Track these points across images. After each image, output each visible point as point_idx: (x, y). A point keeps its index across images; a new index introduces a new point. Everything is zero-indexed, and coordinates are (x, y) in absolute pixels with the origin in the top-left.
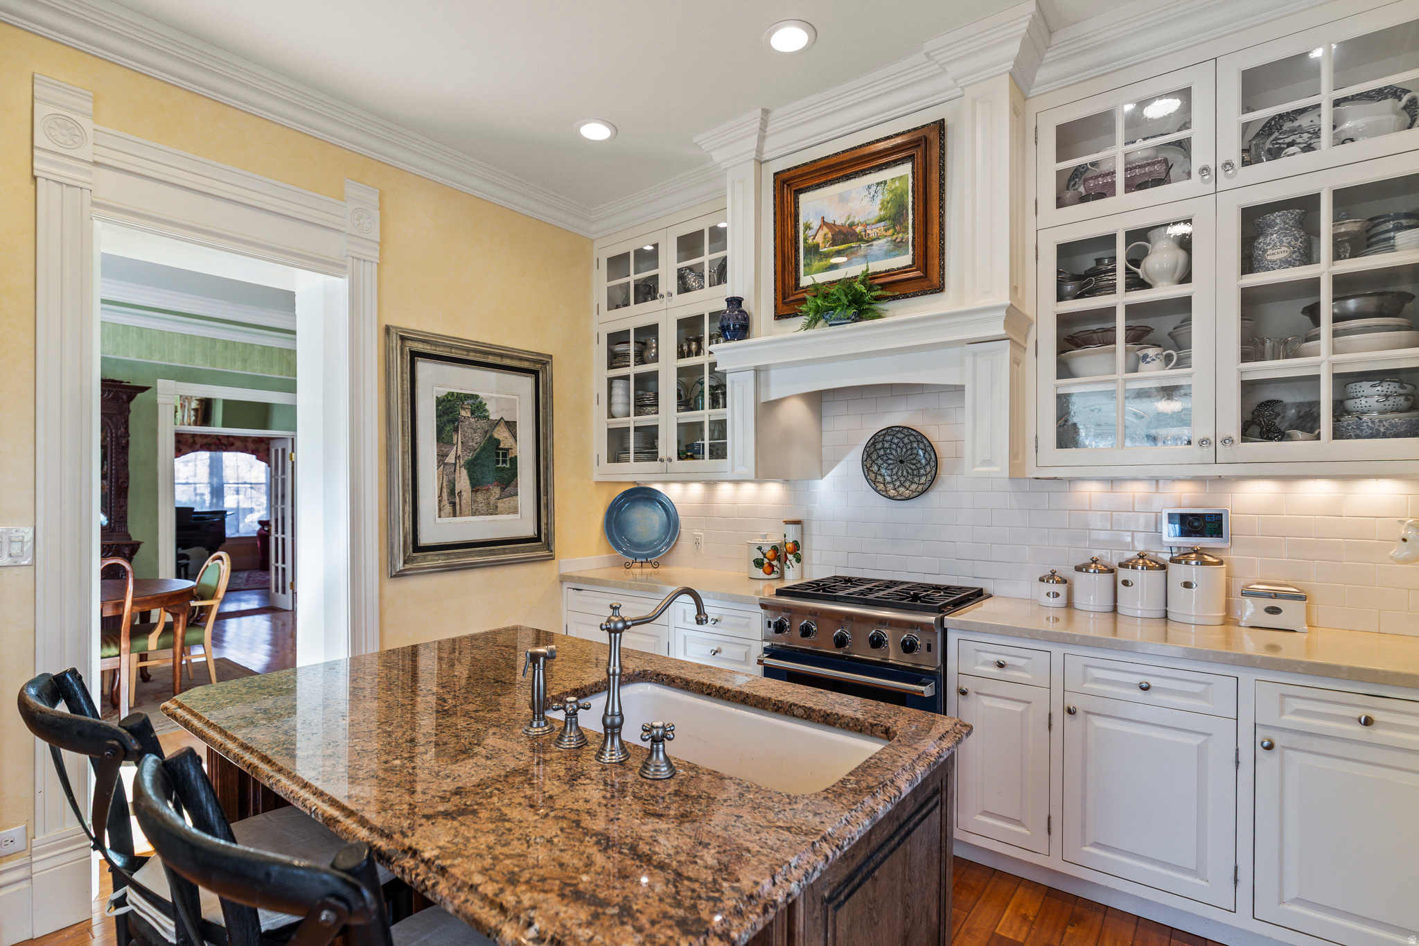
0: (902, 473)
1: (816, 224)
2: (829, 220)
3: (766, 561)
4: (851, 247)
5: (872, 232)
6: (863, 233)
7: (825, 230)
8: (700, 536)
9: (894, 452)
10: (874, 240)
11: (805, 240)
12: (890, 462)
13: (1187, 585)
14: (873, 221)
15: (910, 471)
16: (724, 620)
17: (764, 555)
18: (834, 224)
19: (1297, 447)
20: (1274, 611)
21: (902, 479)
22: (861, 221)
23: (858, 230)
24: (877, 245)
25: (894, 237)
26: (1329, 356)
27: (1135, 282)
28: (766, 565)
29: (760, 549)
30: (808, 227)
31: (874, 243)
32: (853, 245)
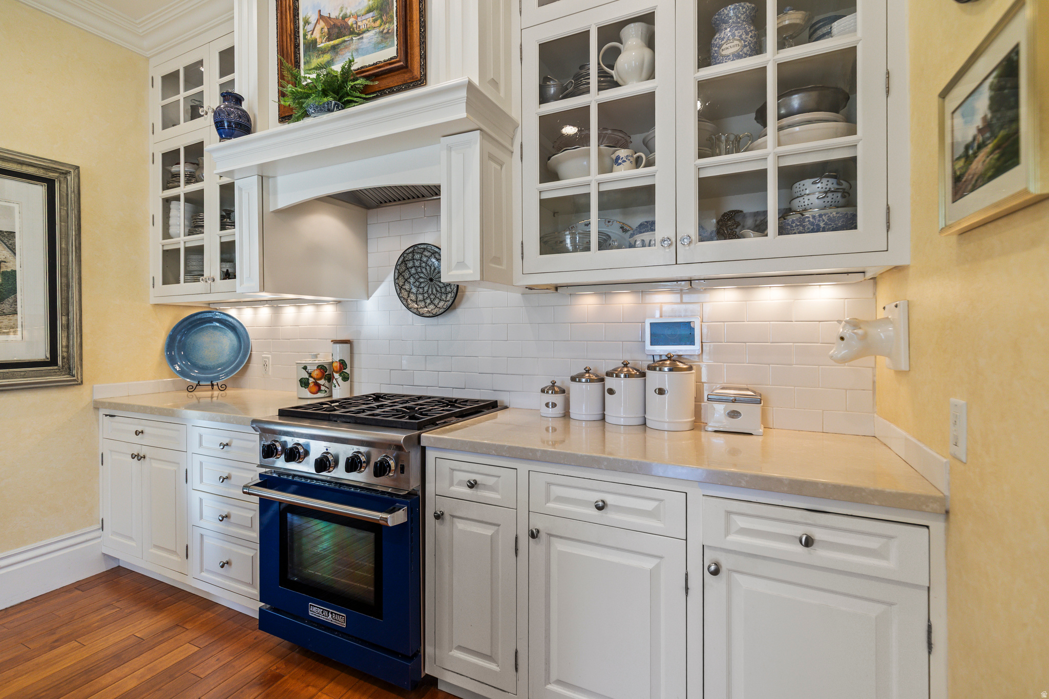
0: (432, 291)
1: (313, 18)
2: (325, 13)
3: (311, 380)
4: (345, 41)
5: (362, 24)
6: (355, 26)
7: (322, 24)
8: (268, 358)
9: (424, 270)
10: (364, 32)
11: (305, 35)
12: (422, 280)
13: (661, 392)
14: (363, 12)
15: (438, 289)
16: (235, 443)
17: (310, 375)
18: (329, 18)
19: (749, 244)
20: (734, 414)
21: (432, 297)
22: (353, 12)
23: (350, 21)
24: (367, 38)
25: (381, 28)
26: (774, 148)
27: (608, 82)
28: (311, 385)
29: (305, 368)
30: (307, 22)
31: (365, 35)
32: (346, 38)
